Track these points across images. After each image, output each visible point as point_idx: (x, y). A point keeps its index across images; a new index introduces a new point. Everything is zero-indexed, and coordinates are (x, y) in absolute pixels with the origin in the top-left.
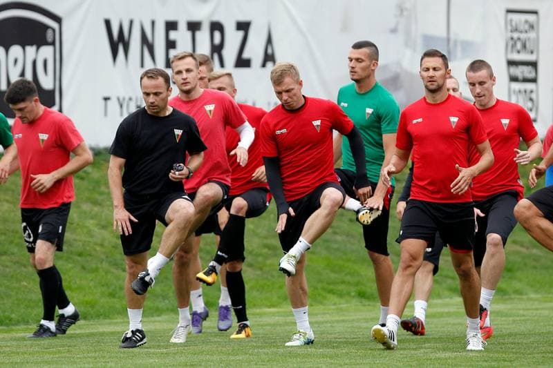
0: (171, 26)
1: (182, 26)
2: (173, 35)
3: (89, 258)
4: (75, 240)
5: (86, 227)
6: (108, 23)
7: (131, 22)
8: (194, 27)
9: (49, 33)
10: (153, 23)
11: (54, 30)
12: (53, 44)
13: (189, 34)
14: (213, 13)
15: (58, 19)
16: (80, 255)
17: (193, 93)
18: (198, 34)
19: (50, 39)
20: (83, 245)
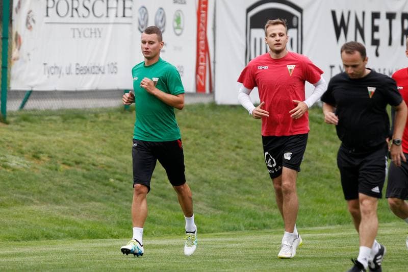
0: (376, 16)
1: (383, 16)
2: (377, 22)
3: (333, 180)
4: (323, 167)
5: (329, 158)
6: (334, 13)
7: (349, 13)
8: (391, 16)
9: (295, 20)
10: (364, 14)
11: (298, 18)
12: (297, 27)
13: (387, 22)
14: (403, 7)
15: (300, 10)
16: (328, 178)
17: (281, 54)
18: (394, 22)
19: (295, 24)
20: (329, 171)
